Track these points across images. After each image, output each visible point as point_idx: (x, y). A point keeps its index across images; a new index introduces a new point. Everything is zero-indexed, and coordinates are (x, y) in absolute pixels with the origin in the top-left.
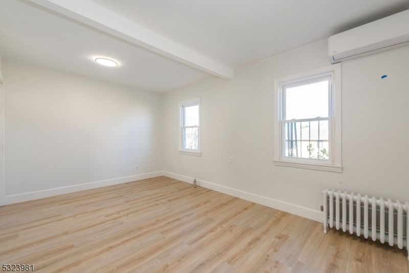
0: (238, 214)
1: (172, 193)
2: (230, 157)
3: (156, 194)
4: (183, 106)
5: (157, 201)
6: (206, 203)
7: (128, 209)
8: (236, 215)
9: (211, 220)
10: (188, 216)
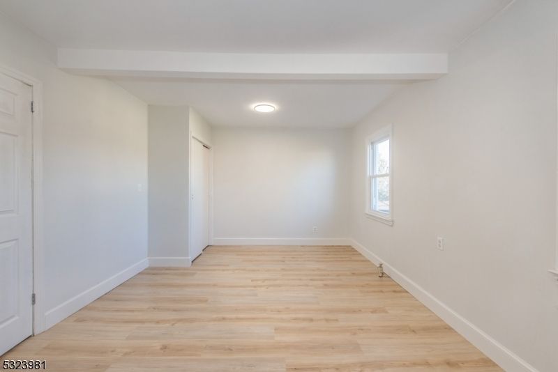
0: (420, 365)
1: (338, 276)
2: (439, 238)
3: (318, 269)
4: (372, 143)
5: (311, 280)
6: (374, 311)
7: (276, 280)
8: (415, 364)
9: (356, 348)
10: (327, 320)
